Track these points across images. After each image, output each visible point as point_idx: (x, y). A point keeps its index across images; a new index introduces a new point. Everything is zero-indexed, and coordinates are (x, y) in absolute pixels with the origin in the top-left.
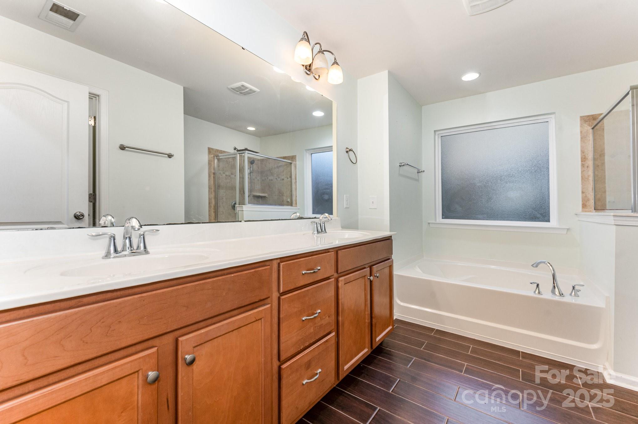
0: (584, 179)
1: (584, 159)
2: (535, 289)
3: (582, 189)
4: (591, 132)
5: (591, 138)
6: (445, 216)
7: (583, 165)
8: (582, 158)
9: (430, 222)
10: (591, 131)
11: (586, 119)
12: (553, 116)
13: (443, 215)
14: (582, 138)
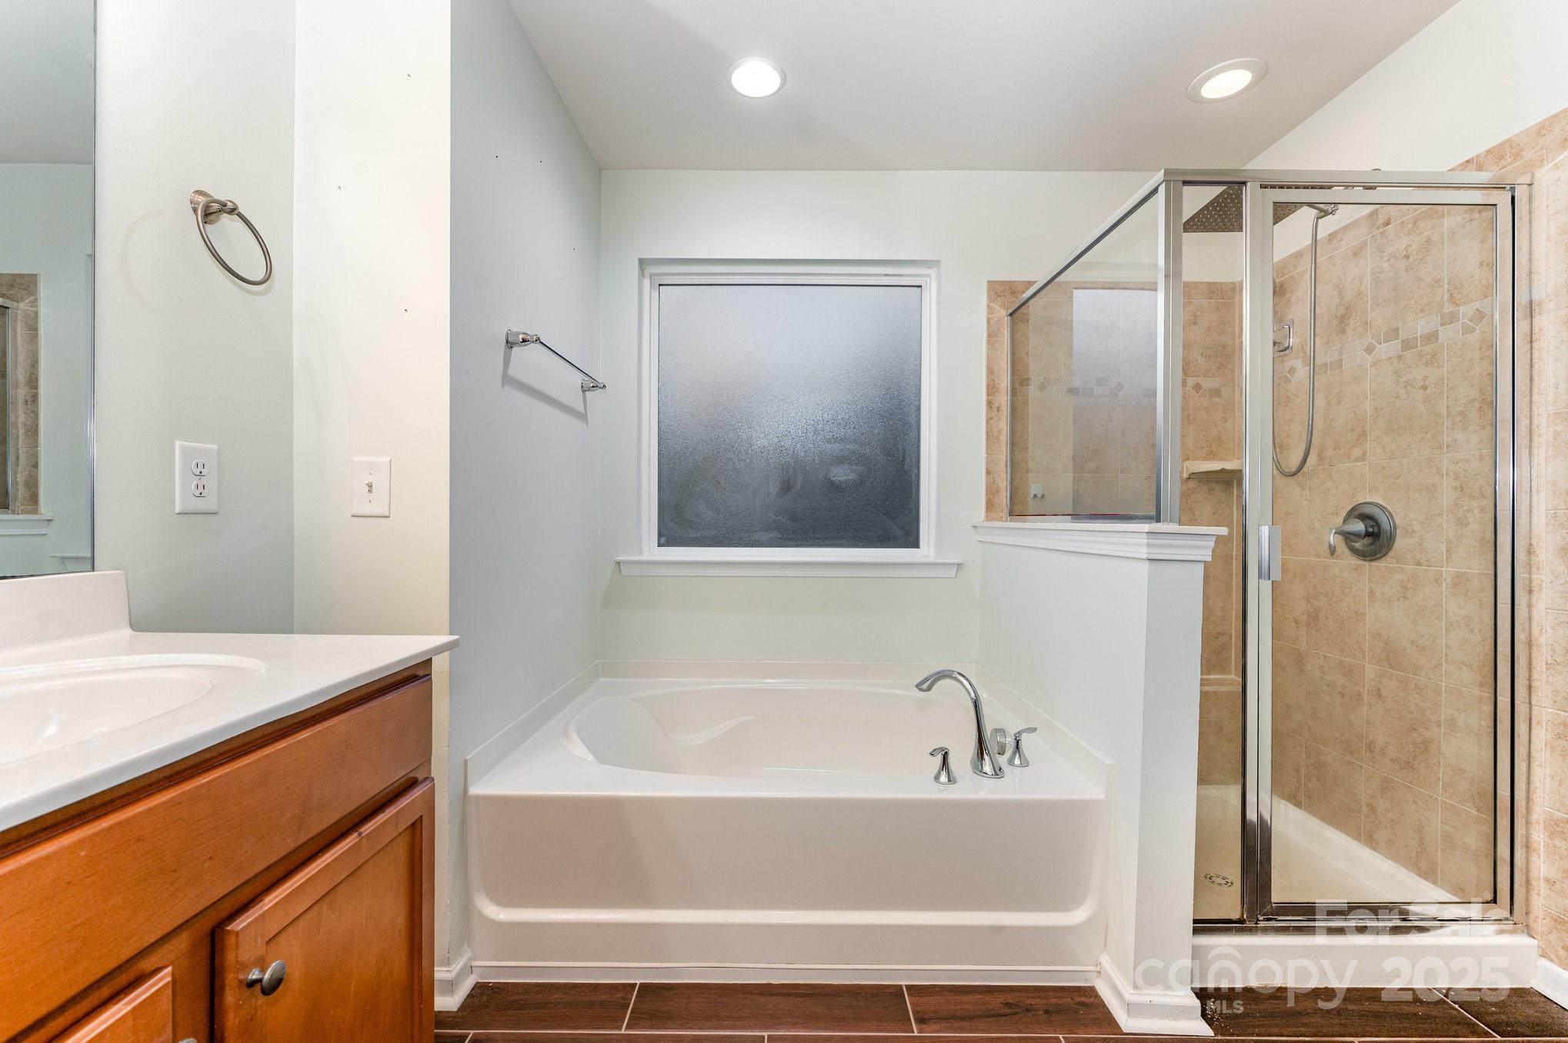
0: (991, 438)
1: (992, 389)
2: (936, 770)
3: (987, 464)
4: (1006, 322)
5: (1006, 338)
6: (667, 538)
7: (990, 404)
8: (988, 385)
9: (619, 558)
10: (1006, 320)
11: (999, 290)
12: (933, 272)
13: (660, 535)
14: (989, 336)
